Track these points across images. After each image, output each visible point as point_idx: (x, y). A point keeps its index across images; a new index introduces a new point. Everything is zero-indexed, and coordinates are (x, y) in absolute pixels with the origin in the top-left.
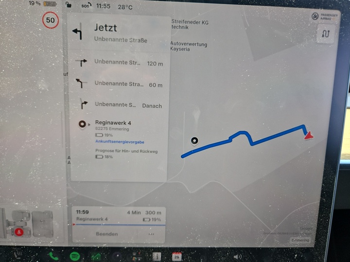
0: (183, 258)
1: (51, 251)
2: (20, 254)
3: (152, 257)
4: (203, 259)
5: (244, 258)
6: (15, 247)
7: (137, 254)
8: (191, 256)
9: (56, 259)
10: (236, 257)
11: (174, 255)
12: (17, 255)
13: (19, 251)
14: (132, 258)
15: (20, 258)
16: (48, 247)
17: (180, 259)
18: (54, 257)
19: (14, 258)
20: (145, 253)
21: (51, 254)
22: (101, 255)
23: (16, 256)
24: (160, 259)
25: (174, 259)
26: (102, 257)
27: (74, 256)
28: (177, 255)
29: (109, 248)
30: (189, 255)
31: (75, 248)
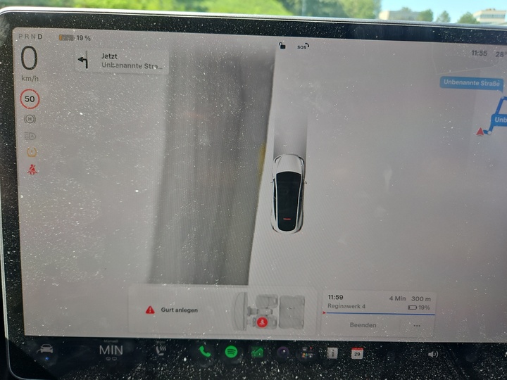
0: (365, 355)
1: (203, 345)
2: (164, 349)
3: (326, 354)
4: (391, 356)
5: (441, 356)
6: (158, 340)
7: (309, 349)
8: (375, 352)
9: (208, 355)
10: (431, 354)
11: (354, 352)
12: (159, 349)
13: (163, 345)
14: (302, 355)
15: (162, 354)
16: (200, 340)
17: (361, 357)
18: (205, 351)
19: (156, 354)
20: (318, 348)
21: (202, 349)
22: (264, 350)
23: (158, 352)
24: (336, 357)
25: (353, 357)
26: (265, 352)
27: (231, 351)
28: (358, 351)
29: (275, 341)
30: (373, 352)
31: (233, 341)
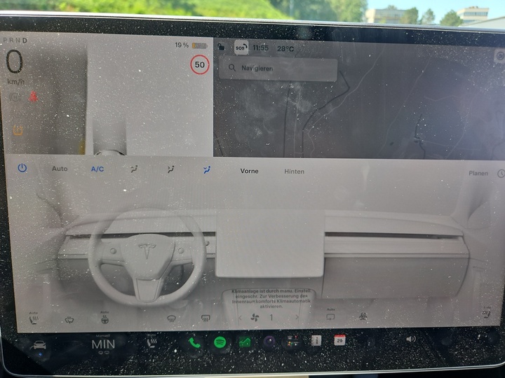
0: (347, 341)
1: (192, 336)
2: (155, 341)
3: (310, 341)
4: (371, 342)
5: (419, 341)
6: (149, 333)
7: (294, 337)
8: (356, 339)
9: (198, 346)
10: (409, 339)
11: (336, 338)
12: (150, 342)
13: (154, 338)
14: (287, 343)
15: (153, 347)
16: (189, 332)
17: (343, 343)
18: (196, 344)
19: (147, 347)
20: (302, 336)
21: (191, 340)
22: (251, 339)
23: (149, 344)
24: (320, 344)
25: (336, 343)
26: (252, 342)
27: (220, 342)
28: (340, 338)
29: (261, 330)
30: (354, 338)
31: (222, 332)
